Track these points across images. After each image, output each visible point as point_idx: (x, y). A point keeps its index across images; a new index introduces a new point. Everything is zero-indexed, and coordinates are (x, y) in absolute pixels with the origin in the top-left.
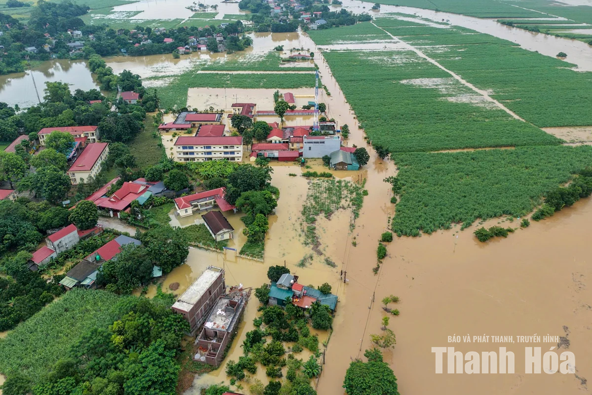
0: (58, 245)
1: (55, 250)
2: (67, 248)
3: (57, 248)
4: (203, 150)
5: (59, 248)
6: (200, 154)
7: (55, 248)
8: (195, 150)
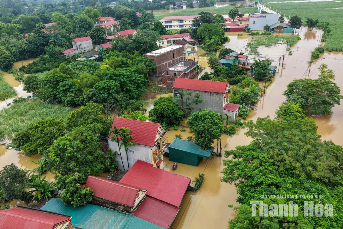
0: (79, 46)
1: (77, 49)
2: (85, 50)
3: (78, 47)
4: (178, 24)
5: (80, 48)
6: (176, 27)
7: (77, 47)
8: (173, 24)
